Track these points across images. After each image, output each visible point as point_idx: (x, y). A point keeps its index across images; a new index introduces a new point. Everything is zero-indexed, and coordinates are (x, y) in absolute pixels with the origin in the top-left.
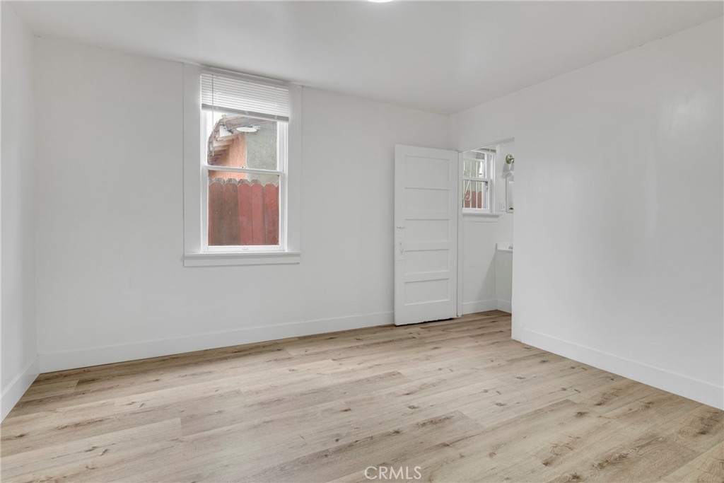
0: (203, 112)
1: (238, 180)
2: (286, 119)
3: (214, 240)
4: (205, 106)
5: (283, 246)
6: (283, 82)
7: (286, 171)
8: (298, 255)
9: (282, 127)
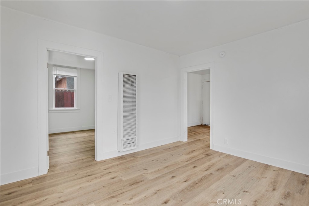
0: (54, 76)
1: (64, 90)
2: (76, 77)
3: (57, 106)
4: (54, 74)
5: (75, 107)
6: (75, 68)
7: (76, 89)
8: (79, 110)
9: (75, 79)
